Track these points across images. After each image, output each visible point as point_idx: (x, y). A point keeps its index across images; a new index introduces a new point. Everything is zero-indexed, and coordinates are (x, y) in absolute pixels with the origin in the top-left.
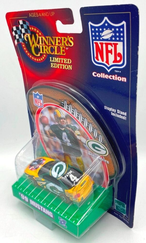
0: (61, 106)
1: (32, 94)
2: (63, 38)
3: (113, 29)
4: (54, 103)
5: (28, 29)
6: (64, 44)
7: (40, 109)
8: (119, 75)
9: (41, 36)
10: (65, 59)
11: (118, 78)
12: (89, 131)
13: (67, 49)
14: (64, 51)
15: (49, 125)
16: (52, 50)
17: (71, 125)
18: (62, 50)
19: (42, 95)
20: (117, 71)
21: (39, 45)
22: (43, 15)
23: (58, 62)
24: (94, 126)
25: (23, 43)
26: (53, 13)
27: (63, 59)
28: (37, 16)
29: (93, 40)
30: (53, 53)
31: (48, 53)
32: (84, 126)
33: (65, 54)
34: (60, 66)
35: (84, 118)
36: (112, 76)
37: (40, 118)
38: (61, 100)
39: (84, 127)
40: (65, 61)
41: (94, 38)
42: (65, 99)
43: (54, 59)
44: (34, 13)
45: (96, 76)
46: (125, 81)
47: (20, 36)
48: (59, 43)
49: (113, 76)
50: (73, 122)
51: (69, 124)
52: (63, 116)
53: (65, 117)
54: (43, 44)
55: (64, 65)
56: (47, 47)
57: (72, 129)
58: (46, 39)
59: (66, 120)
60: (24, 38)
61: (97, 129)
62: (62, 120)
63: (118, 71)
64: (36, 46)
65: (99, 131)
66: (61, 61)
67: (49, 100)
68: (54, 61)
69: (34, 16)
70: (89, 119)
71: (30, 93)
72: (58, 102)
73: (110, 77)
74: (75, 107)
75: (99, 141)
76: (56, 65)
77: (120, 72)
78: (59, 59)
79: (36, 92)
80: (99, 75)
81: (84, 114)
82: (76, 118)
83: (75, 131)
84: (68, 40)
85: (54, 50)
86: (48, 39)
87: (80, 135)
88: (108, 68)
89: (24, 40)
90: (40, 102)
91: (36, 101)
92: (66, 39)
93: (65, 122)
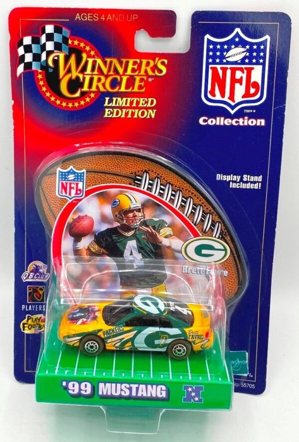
0: (134, 185)
1: (56, 173)
2: (144, 61)
3: (248, 47)
4: (116, 182)
5: (63, 42)
6: (146, 71)
7: (75, 202)
8: (251, 116)
9: (93, 57)
10: (142, 99)
11: (250, 121)
12: (194, 222)
13: (150, 80)
14: (142, 84)
15: (93, 233)
16: (115, 83)
17: (154, 219)
18: (137, 83)
19: (84, 171)
20: (248, 111)
21: (84, 74)
22: (111, 18)
23: (124, 105)
24: (207, 209)
25: (40, 71)
26: (136, 17)
27: (138, 99)
28: (96, 19)
29: (208, 64)
30: (116, 90)
31: (102, 89)
32: (184, 213)
33: (143, 90)
34: (127, 114)
36: (239, 119)
37: (68, 223)
38: (136, 172)
39: (184, 216)
40: (142, 102)
41: (210, 60)
42: (145, 170)
43: (117, 100)
44: (89, 14)
45: (206, 123)
46: (263, 124)
47: (37, 57)
48: (133, 70)
49: (241, 120)
50: (158, 212)
51: (147, 218)
52: (135, 206)
54: (96, 72)
55: (138, 112)
56: (103, 78)
57: (154, 228)
58: (105, 63)
59: (143, 211)
60: (47, 60)
61: (213, 213)
62: (131, 215)
63: (251, 111)
64: (74, 77)
65: (216, 215)
66: (132, 103)
67: (103, 179)
68: (114, 105)
69: (86, 19)
70: (198, 198)
71: (48, 173)
72: (126, 179)
73: (234, 122)
74: (167, 181)
75: (214, 236)
76: (118, 113)
77: (254, 111)
78: (127, 100)
79: (67, 168)
80: (212, 122)
81: (186, 190)
82: (167, 202)
83: (161, 231)
84: (157, 64)
85: (120, 84)
86: (111, 62)
87: (172, 236)
88: (233, 108)
89: (44, 65)
90: (75, 186)
91: (64, 187)
92: (152, 63)
93: (140, 216)
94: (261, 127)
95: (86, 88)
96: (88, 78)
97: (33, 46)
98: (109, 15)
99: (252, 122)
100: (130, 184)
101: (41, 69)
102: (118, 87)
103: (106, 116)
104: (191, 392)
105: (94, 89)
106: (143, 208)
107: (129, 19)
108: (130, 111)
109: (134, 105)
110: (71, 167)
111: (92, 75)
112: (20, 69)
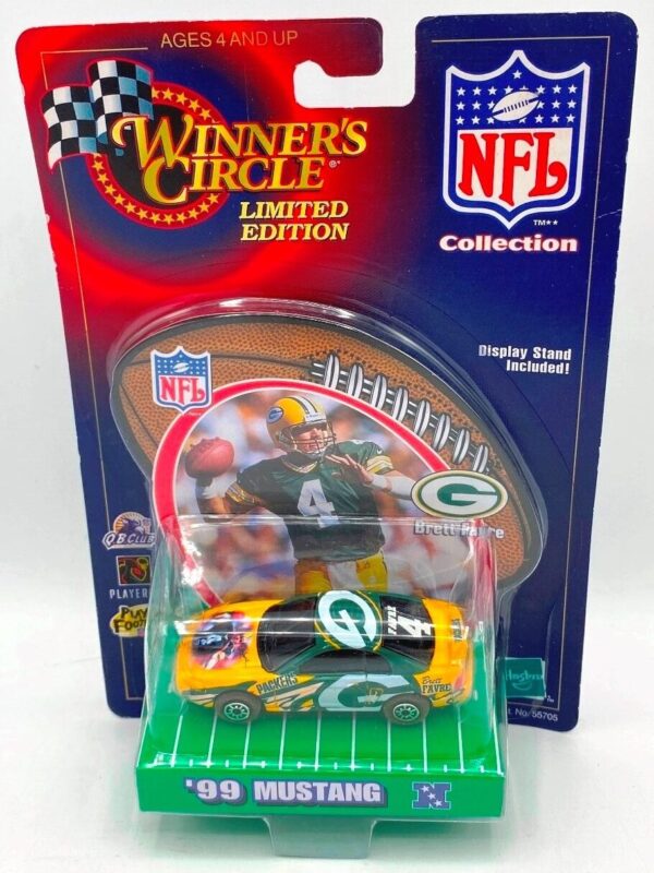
0: (310, 381)
2: (318, 127)
3: (541, 90)
4: (273, 375)
5: (139, 95)
6: (323, 147)
7: (193, 414)
8: (548, 233)
9: (208, 122)
10: (317, 204)
11: (547, 242)
12: (435, 446)
13: (333, 164)
14: (317, 173)
15: (234, 470)
16: (258, 173)
17: (355, 441)
18: (306, 172)
19: (207, 354)
20: (541, 223)
21: (191, 158)
22: (238, 41)
23: (281, 216)
24: (460, 420)
25: (96, 155)
26: (292, 35)
27: (310, 203)
28: (207, 43)
29: (455, 128)
30: (262, 186)
31: (232, 186)
32: (413, 430)
33: (319, 185)
34: (288, 233)
35: (418, 403)
36: (523, 239)
37: (183, 454)
38: (311, 355)
39: (414, 434)
40: (317, 209)
41: (460, 121)
42: (331, 351)
44: (189, 34)
45: (454, 248)
46: (574, 248)
47: (87, 128)
48: (296, 146)
49: (527, 241)
50: (361, 429)
51: (340, 439)
52: (314, 419)
53: (324, 417)
54: (216, 153)
55: (312, 228)
56: (232, 165)
57: (355, 457)
58: (234, 133)
59: (331, 429)
60: (109, 133)
61: (472, 428)
62: (307, 435)
63: (549, 222)
64: (170, 164)
65: (477, 432)
66: (297, 211)
67: (245, 370)
68: (260, 216)
69: (185, 45)
70: (440, 401)
71: (134, 361)
72: (293, 369)
73: (512, 245)
74: (376, 370)
75: (475, 469)
76: (269, 232)
77: (555, 222)
78: (286, 207)
79: (171, 351)
80: (466, 245)
81: (416, 387)
82: (378, 409)
83: (369, 462)
84: (345, 130)
85: (269, 174)
86: (247, 132)
87: (391, 470)
88: (509, 216)
89: (105, 142)
90: (191, 385)
91: (169, 388)
92: (335, 130)
93: (326, 436)
94: (569, 254)
95: (197, 185)
96: (199, 166)
97: (76, 105)
98: (235, 34)
99: (551, 245)
100: (302, 378)
101: (98, 152)
102: (266, 182)
103: (245, 238)
104: (428, 793)
105: (215, 185)
106: (330, 423)
107: (279, 40)
108: (295, 227)
109: (303, 215)
110: (180, 348)
111: (209, 158)
112: (55, 153)
